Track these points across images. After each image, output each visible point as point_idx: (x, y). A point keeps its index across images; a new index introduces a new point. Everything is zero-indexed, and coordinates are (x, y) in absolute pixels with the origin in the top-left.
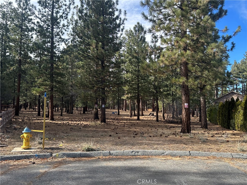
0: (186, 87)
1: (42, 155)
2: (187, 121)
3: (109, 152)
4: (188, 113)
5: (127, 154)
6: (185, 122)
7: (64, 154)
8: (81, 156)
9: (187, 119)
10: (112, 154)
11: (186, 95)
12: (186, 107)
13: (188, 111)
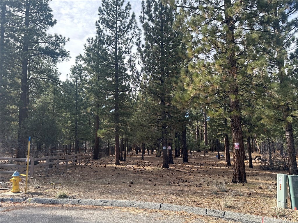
0: (236, 121)
1: (16, 199)
2: (239, 167)
3: (79, 200)
4: (240, 156)
5: (95, 204)
6: (237, 167)
7: (36, 200)
8: (51, 202)
9: (239, 163)
10: (81, 202)
11: (237, 132)
12: (236, 148)
13: (239, 154)
